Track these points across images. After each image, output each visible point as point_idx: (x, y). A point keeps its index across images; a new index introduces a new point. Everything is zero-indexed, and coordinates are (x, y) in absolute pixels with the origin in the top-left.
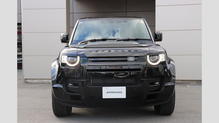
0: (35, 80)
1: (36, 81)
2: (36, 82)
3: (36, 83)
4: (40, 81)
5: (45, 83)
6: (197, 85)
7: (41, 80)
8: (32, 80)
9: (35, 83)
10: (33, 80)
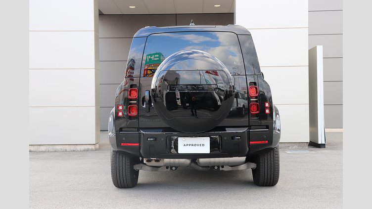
0: (41, 147)
1: (43, 148)
2: (44, 150)
3: (43, 152)
4: (50, 148)
5: (58, 152)
6: (300, 149)
7: (53, 146)
8: (36, 147)
9: (41, 152)
10: (39, 146)
